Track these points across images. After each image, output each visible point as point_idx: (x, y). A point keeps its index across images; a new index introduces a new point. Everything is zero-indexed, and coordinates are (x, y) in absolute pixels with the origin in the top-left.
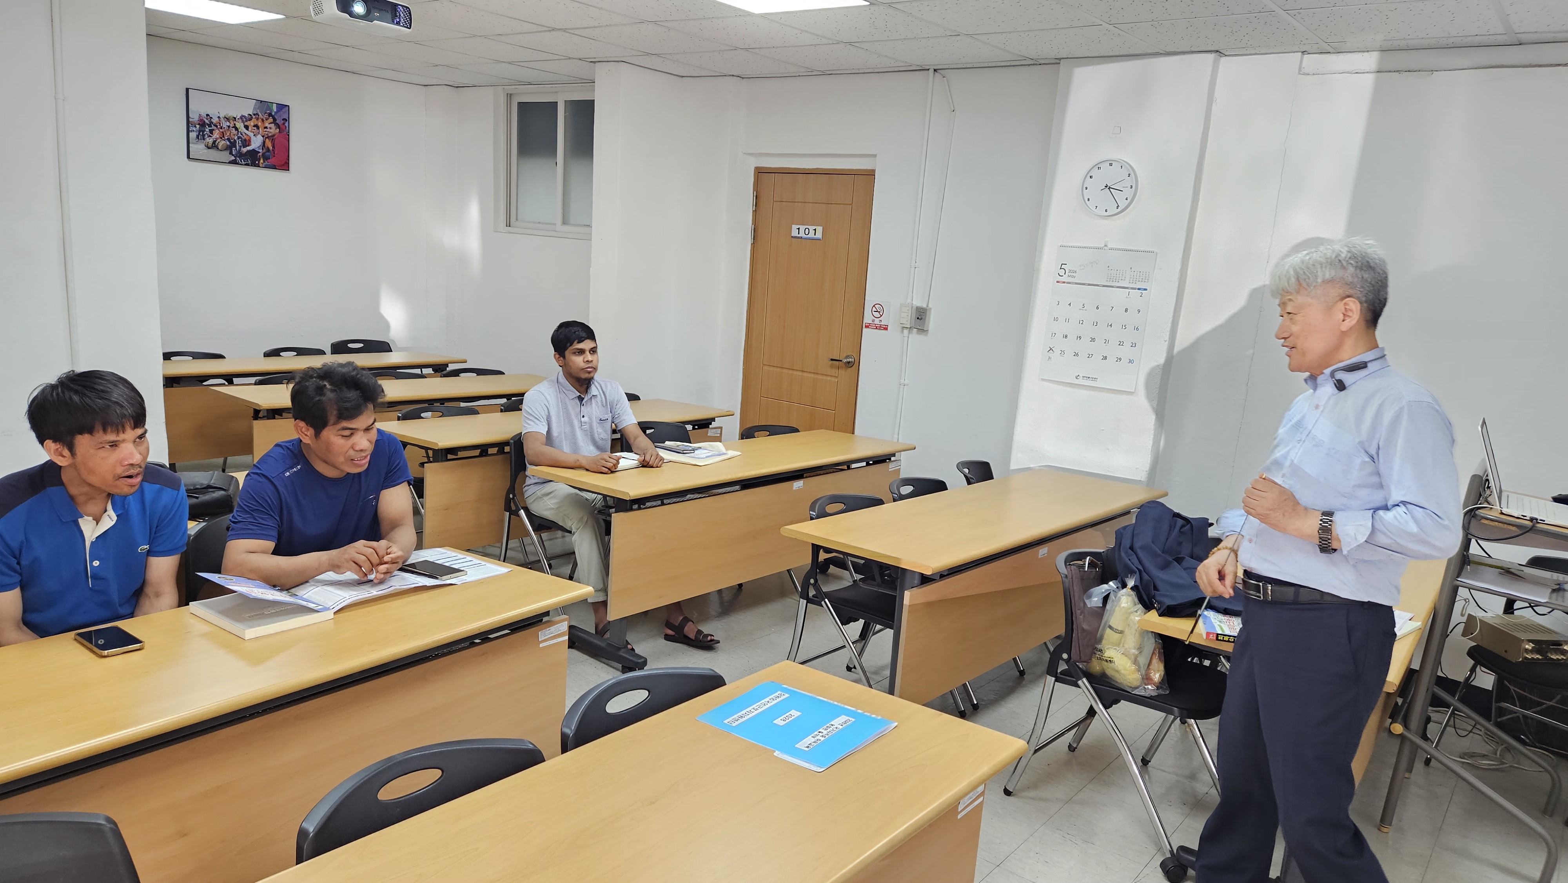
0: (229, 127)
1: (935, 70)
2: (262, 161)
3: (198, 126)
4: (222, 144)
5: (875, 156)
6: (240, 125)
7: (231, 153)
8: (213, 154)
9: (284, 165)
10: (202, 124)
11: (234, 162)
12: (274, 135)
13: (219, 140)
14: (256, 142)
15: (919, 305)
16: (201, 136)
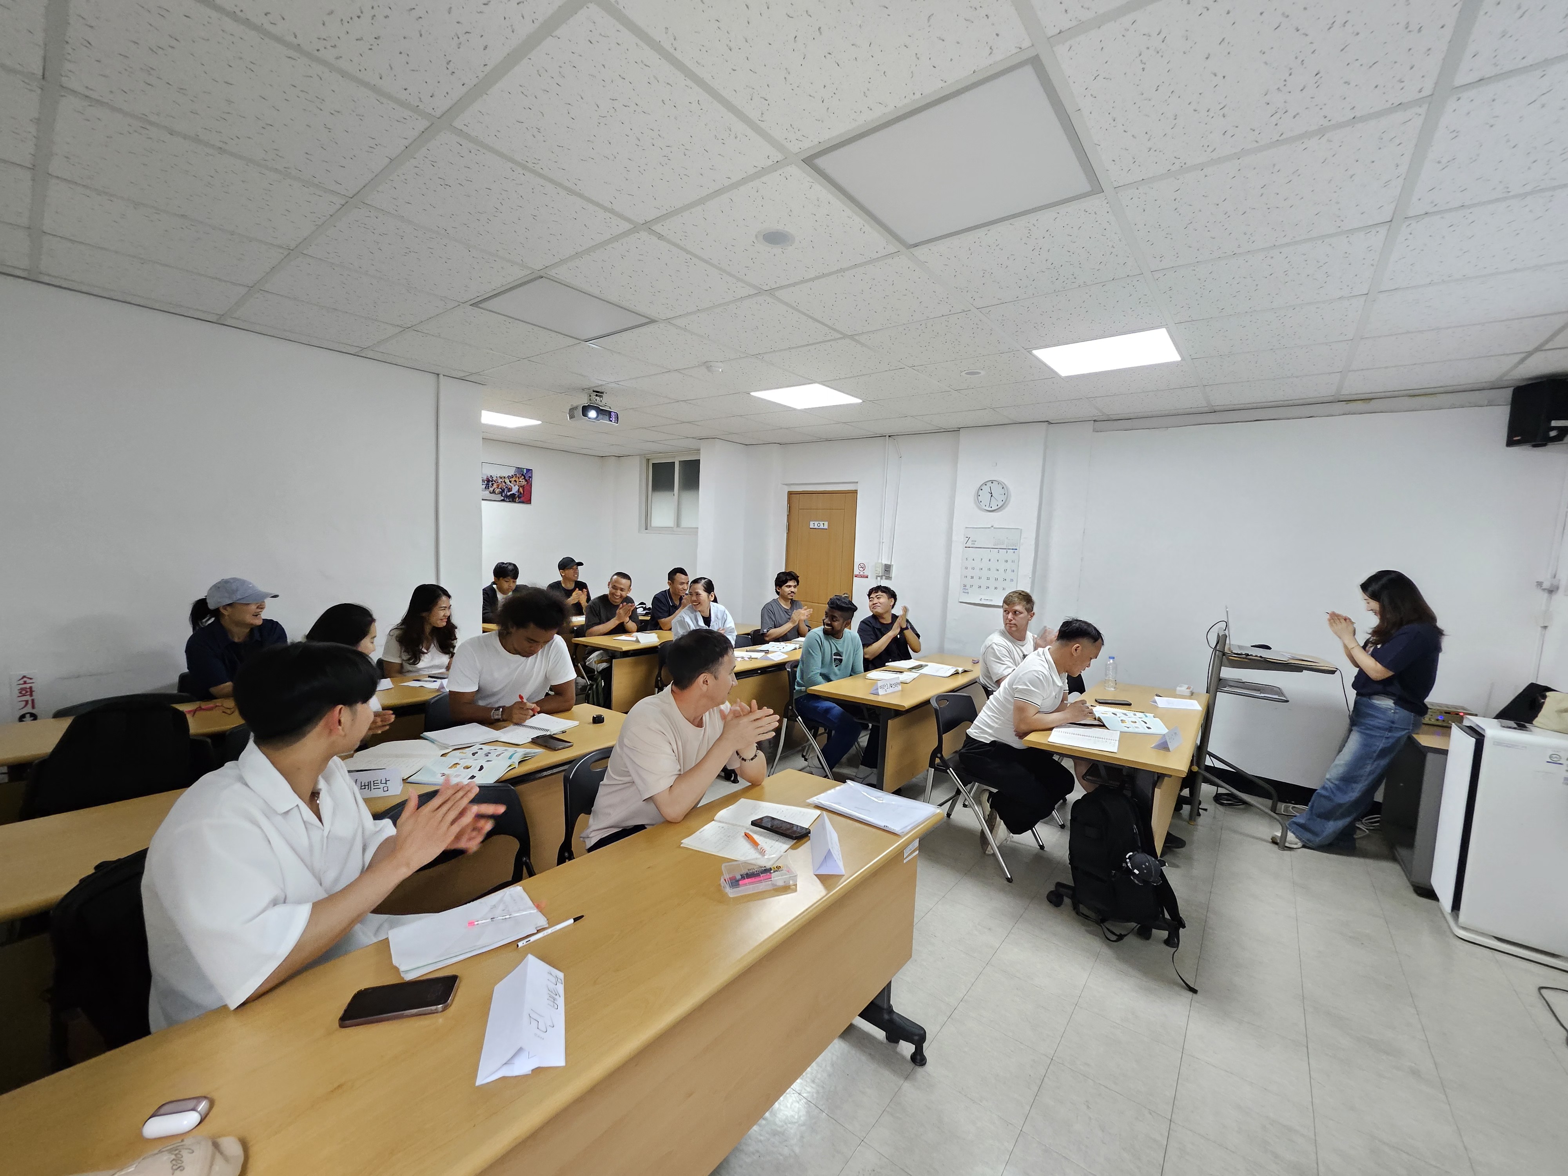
0: (501, 481)
1: (889, 436)
2: (517, 499)
3: (486, 482)
5: (857, 482)
6: (507, 481)
7: (502, 496)
8: (493, 496)
9: (528, 501)
11: (503, 500)
12: (524, 485)
13: (496, 489)
14: (515, 490)
15: (886, 563)
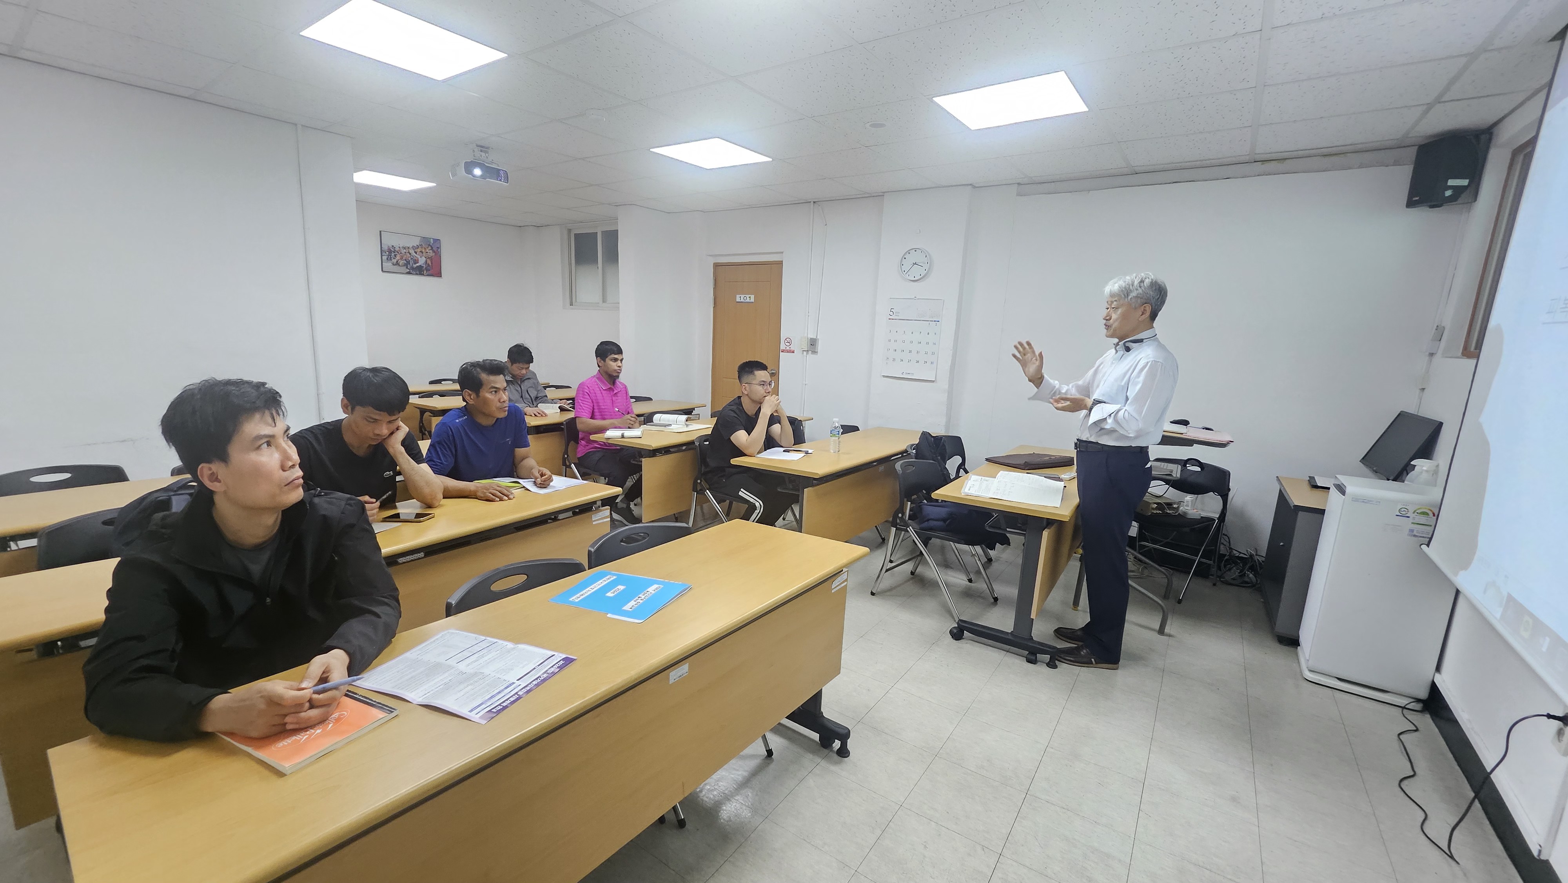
0: (405, 252)
1: (814, 202)
2: (425, 272)
3: (387, 253)
4: (401, 262)
5: (782, 253)
6: (412, 252)
7: (407, 268)
8: (396, 268)
9: (439, 275)
10: (390, 251)
11: (409, 273)
12: (432, 257)
13: (400, 261)
15: (812, 337)
16: (389, 259)
